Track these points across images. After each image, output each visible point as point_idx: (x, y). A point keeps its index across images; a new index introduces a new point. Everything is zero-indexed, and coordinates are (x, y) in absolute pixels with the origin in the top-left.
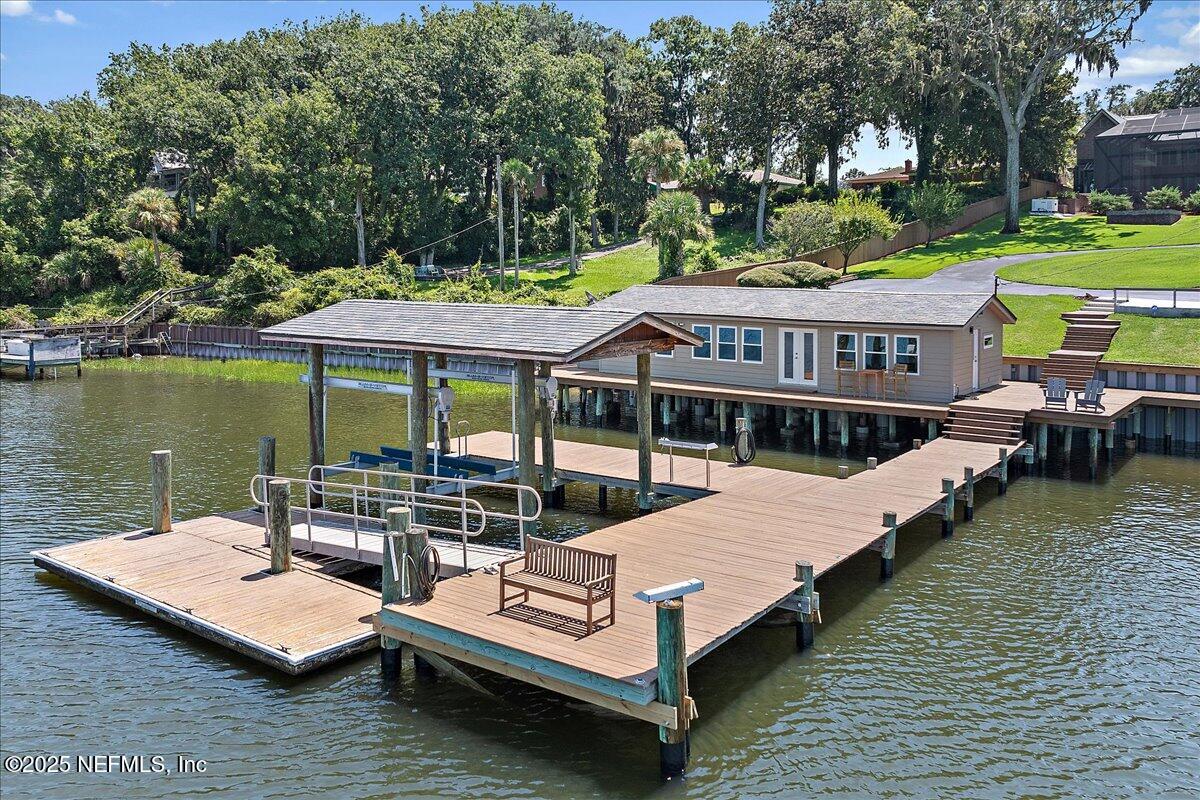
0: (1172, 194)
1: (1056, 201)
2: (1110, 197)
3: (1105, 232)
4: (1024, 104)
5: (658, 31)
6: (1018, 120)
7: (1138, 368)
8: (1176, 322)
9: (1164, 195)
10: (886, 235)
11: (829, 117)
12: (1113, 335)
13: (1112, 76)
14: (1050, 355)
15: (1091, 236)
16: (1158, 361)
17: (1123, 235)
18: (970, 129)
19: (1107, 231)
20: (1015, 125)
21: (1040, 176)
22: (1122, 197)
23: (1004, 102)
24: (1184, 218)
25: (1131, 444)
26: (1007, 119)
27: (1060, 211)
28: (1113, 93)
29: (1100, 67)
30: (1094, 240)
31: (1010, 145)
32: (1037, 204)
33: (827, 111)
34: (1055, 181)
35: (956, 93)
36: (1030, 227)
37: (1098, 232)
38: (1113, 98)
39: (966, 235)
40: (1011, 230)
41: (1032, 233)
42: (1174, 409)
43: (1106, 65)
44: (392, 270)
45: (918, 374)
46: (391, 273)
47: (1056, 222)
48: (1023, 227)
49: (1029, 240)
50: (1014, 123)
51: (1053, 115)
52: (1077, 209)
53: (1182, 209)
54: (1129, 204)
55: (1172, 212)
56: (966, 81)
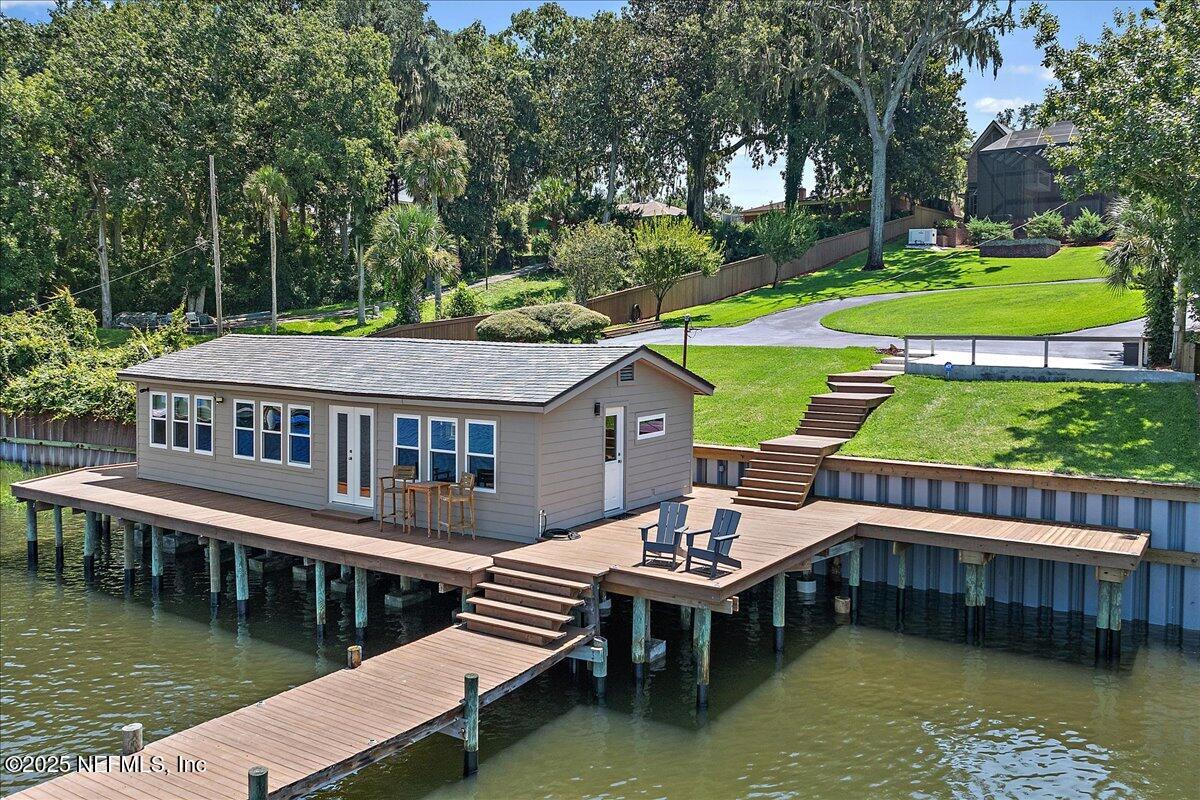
0: (1054, 221)
1: (934, 231)
2: (990, 225)
3: (972, 267)
4: (892, 105)
5: (520, 25)
6: (885, 125)
7: (878, 469)
8: (969, 388)
9: (1045, 222)
10: (706, 269)
11: (675, 122)
12: (871, 410)
13: (995, 74)
14: (764, 447)
15: (955, 272)
16: (911, 458)
17: (989, 270)
18: (837, 139)
19: (976, 266)
20: (882, 132)
21: (930, 204)
22: (1003, 224)
23: (869, 103)
24: (1065, 250)
25: (842, 606)
26: (873, 125)
27: (939, 244)
28: (1025, 114)
29: (983, 64)
30: (956, 277)
31: (875, 158)
32: (915, 235)
33: (673, 114)
34: (946, 210)
35: (820, 93)
36: (893, 263)
37: (964, 267)
38: (1027, 120)
39: (826, 273)
40: (873, 266)
41: (895, 269)
42: (903, 545)
43: (990, 61)
44: (63, 317)
45: (494, 491)
46: (60, 320)
47: (928, 256)
48: (887, 262)
49: (889, 276)
50: (881, 130)
51: (937, 126)
52: (958, 241)
53: (1064, 240)
54: (1009, 233)
55: (1047, 241)
56: (830, 76)
